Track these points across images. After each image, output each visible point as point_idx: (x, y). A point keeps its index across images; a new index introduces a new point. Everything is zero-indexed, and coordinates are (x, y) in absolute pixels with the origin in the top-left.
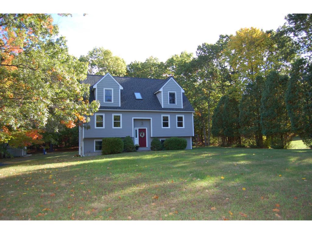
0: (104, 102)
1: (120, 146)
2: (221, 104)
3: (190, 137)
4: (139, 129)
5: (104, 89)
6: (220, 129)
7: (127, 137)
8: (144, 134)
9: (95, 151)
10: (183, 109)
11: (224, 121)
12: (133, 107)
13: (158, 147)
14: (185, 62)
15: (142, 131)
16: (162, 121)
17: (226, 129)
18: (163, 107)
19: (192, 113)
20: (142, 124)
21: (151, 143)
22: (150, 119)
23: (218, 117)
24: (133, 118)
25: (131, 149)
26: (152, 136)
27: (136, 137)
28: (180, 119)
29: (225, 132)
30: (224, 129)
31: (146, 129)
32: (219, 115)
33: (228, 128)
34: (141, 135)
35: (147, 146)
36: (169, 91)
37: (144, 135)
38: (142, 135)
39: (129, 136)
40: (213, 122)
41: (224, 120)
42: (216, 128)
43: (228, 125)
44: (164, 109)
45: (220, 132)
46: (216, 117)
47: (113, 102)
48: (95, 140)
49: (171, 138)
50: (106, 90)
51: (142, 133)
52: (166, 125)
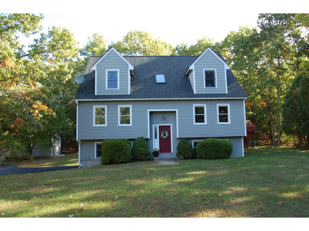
0: (107, 88)
1: (123, 153)
2: (295, 86)
3: (241, 137)
4: (159, 126)
5: (107, 71)
6: (293, 124)
7: (139, 138)
8: (167, 133)
9: (95, 158)
10: (228, 94)
11: (300, 112)
12: (148, 94)
13: (186, 153)
14: (242, 36)
15: (165, 129)
16: (194, 114)
17: (303, 123)
18: (195, 93)
19: (242, 100)
20: (164, 119)
21: (177, 146)
22: (175, 112)
23: (291, 106)
24: (149, 111)
25: (142, 156)
26: (178, 137)
27: (156, 138)
28: (223, 110)
29: (301, 127)
30: (300, 124)
31: (170, 126)
32: (291, 104)
33: (306, 123)
34: (162, 135)
35: (172, 152)
36: (205, 67)
37: (167, 135)
38: (165, 135)
39: (143, 138)
40: (284, 113)
41: (299, 110)
42: (288, 123)
43: (306, 118)
44: (197, 95)
45: (294, 128)
46: (288, 106)
47: (119, 88)
48: (95, 143)
49: (207, 139)
50: (109, 72)
51: (164, 132)
52: (200, 119)
